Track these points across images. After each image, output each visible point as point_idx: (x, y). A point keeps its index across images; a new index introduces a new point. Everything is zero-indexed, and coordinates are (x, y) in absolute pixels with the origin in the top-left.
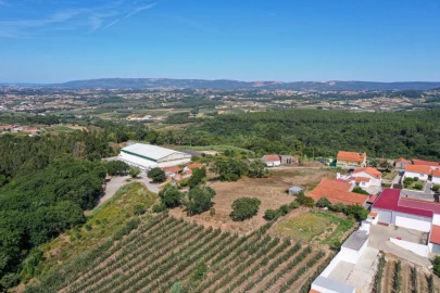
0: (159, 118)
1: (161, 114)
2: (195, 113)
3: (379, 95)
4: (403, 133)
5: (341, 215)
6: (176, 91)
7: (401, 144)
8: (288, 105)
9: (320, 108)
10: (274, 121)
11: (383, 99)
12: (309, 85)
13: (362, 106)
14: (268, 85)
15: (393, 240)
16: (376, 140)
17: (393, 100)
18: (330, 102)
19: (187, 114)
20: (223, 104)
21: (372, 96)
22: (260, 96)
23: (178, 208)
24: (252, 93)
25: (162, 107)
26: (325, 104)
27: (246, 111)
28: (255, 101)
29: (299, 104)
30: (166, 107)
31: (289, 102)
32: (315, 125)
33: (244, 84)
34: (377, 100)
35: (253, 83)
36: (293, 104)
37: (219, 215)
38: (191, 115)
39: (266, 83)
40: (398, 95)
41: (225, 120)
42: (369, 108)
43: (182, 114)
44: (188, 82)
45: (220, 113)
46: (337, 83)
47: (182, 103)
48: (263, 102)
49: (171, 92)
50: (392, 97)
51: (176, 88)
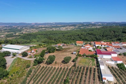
0: (2, 36)
1: (3, 34)
2: (15, 34)
3: (67, 26)
4: (78, 35)
5: (90, 58)
6: (6, 27)
7: (79, 38)
8: (44, 30)
9: (53, 30)
10: (42, 34)
11: (68, 27)
12: (48, 24)
13: (63, 29)
14: (36, 24)
15: (106, 62)
16: (73, 38)
17: (71, 27)
18: (55, 28)
19: (12, 34)
20: (24, 30)
21: (65, 26)
22: (35, 27)
23: (42, 63)
24: (32, 26)
25: (2, 32)
26: (54, 29)
27: (32, 32)
28: (34, 29)
29: (47, 29)
30: (4, 32)
31: (44, 29)
32: (54, 35)
33: (29, 24)
34: (67, 27)
35: (31, 24)
36: (45, 29)
37: (58, 63)
38: (14, 34)
39: (35, 23)
40: (71, 26)
41: (27, 35)
42: (65, 29)
43: (11, 34)
44: (9, 23)
45: (24, 33)
46: (55, 23)
47: (10, 31)
48: (36, 29)
49: (4, 27)
50: (70, 26)
51: (5, 26)
